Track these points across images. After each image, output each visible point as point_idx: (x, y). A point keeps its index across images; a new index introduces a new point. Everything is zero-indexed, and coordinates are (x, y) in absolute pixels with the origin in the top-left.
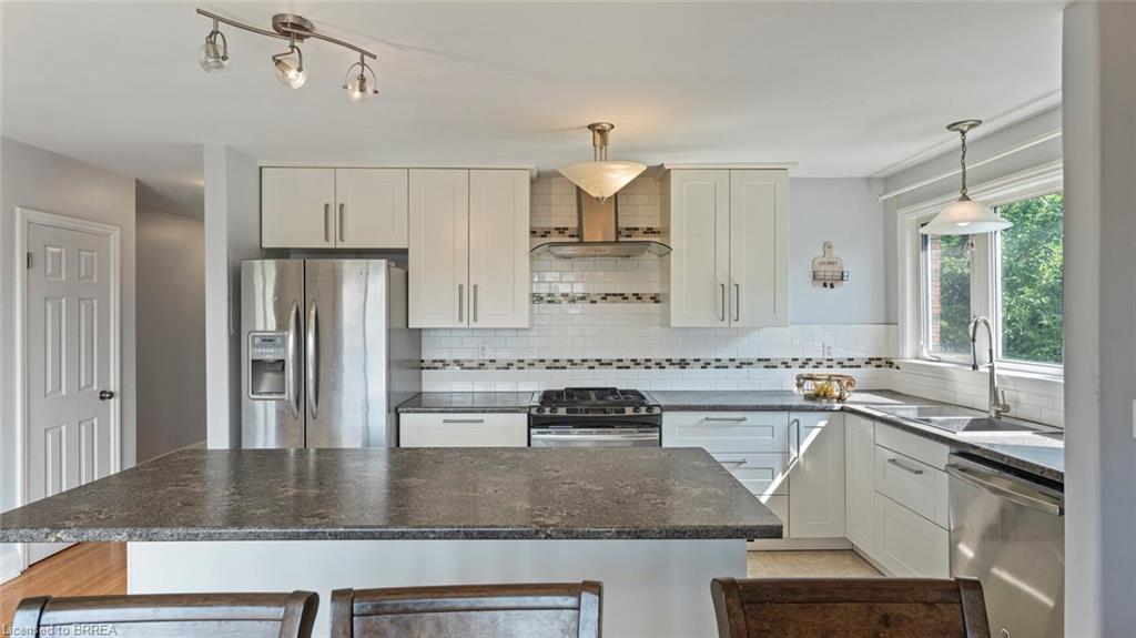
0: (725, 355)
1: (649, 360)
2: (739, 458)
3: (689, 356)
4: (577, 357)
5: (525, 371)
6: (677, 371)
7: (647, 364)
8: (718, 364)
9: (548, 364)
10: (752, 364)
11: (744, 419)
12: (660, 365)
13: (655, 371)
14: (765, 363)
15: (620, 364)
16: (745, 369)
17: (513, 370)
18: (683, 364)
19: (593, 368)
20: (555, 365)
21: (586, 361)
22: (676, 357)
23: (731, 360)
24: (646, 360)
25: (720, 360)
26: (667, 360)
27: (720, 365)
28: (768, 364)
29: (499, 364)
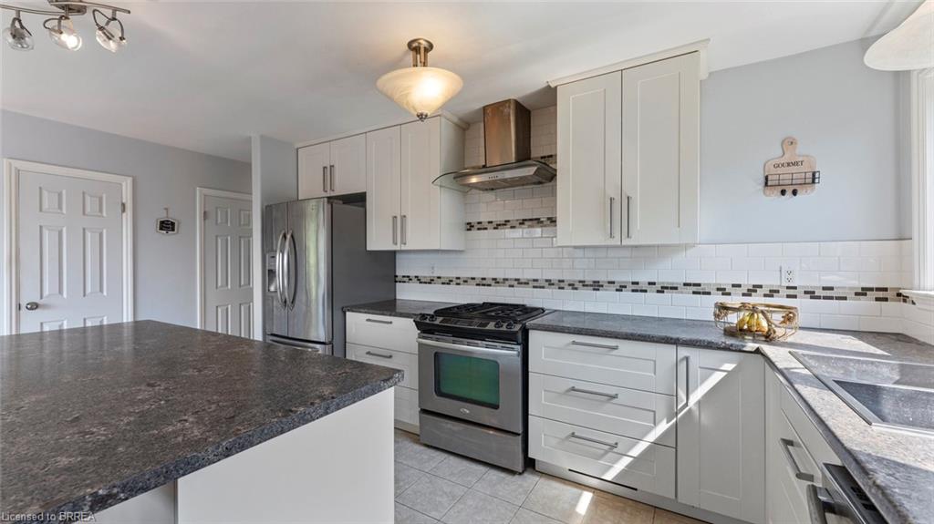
0: (643, 279)
1: (563, 281)
2: (612, 391)
3: (602, 278)
4: (500, 276)
5: (461, 286)
6: (589, 292)
7: (560, 284)
8: (635, 287)
9: (477, 282)
10: (676, 288)
11: (615, 348)
12: (572, 286)
13: (568, 291)
14: (695, 289)
15: (536, 284)
16: (667, 294)
17: (453, 286)
18: (597, 286)
19: (513, 286)
20: (483, 283)
21: (507, 280)
22: (589, 279)
23: (650, 284)
24: (560, 281)
25: (637, 283)
26: (580, 282)
27: (637, 288)
28: (697, 289)
29: (443, 280)
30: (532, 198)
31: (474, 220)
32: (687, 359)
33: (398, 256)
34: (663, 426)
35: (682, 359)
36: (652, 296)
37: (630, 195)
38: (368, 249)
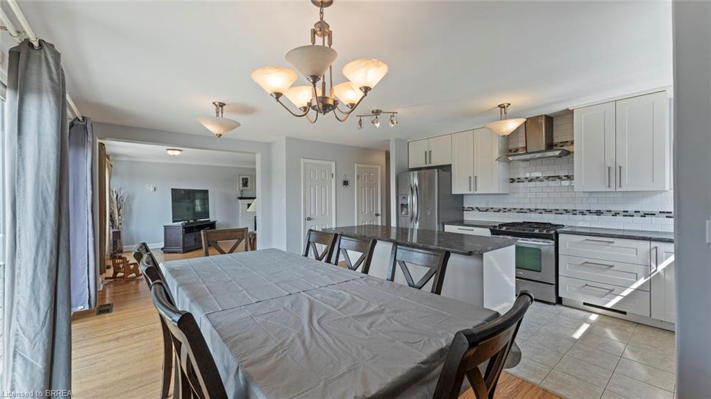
0: (631, 209)
1: (576, 210)
2: (611, 264)
3: (603, 209)
4: (533, 207)
5: (507, 213)
6: (595, 217)
7: (574, 212)
8: (625, 214)
9: (518, 210)
10: (654, 214)
11: (613, 242)
12: (582, 213)
13: (579, 217)
14: (668, 215)
15: (557, 212)
16: (648, 218)
17: (501, 213)
18: (599, 213)
19: (541, 213)
20: (521, 211)
21: (538, 209)
22: (594, 208)
23: (636, 212)
24: (573, 210)
25: (627, 212)
26: (588, 211)
27: (626, 214)
29: (494, 210)
30: (555, 164)
31: (515, 177)
32: (656, 248)
33: (464, 197)
34: (642, 281)
35: (653, 248)
36: (637, 218)
37: (621, 165)
38: (453, 193)
